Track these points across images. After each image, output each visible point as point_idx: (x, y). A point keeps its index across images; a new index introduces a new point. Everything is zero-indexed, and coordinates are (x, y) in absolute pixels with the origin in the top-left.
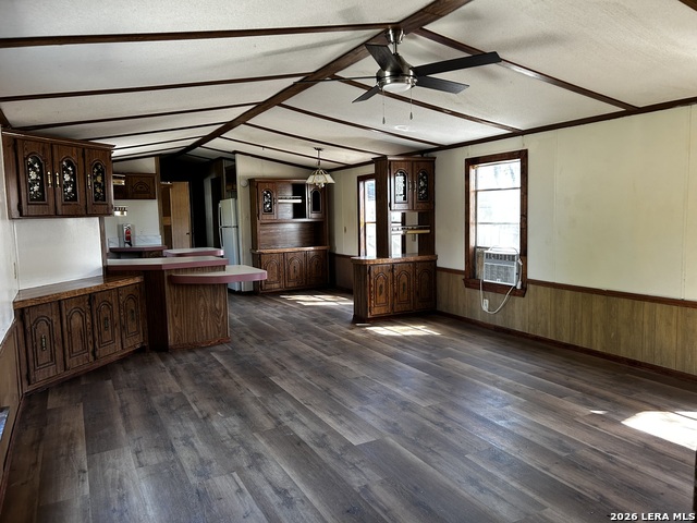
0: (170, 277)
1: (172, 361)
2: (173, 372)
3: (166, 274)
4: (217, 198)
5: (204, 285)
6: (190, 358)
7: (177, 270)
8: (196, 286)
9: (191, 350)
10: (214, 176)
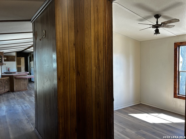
0: (15, 77)
1: (14, 93)
2: (14, 95)
3: (14, 77)
4: (30, 61)
5: (22, 79)
6: (18, 93)
7: (16, 76)
8: (20, 79)
9: (19, 91)
10: (30, 56)
